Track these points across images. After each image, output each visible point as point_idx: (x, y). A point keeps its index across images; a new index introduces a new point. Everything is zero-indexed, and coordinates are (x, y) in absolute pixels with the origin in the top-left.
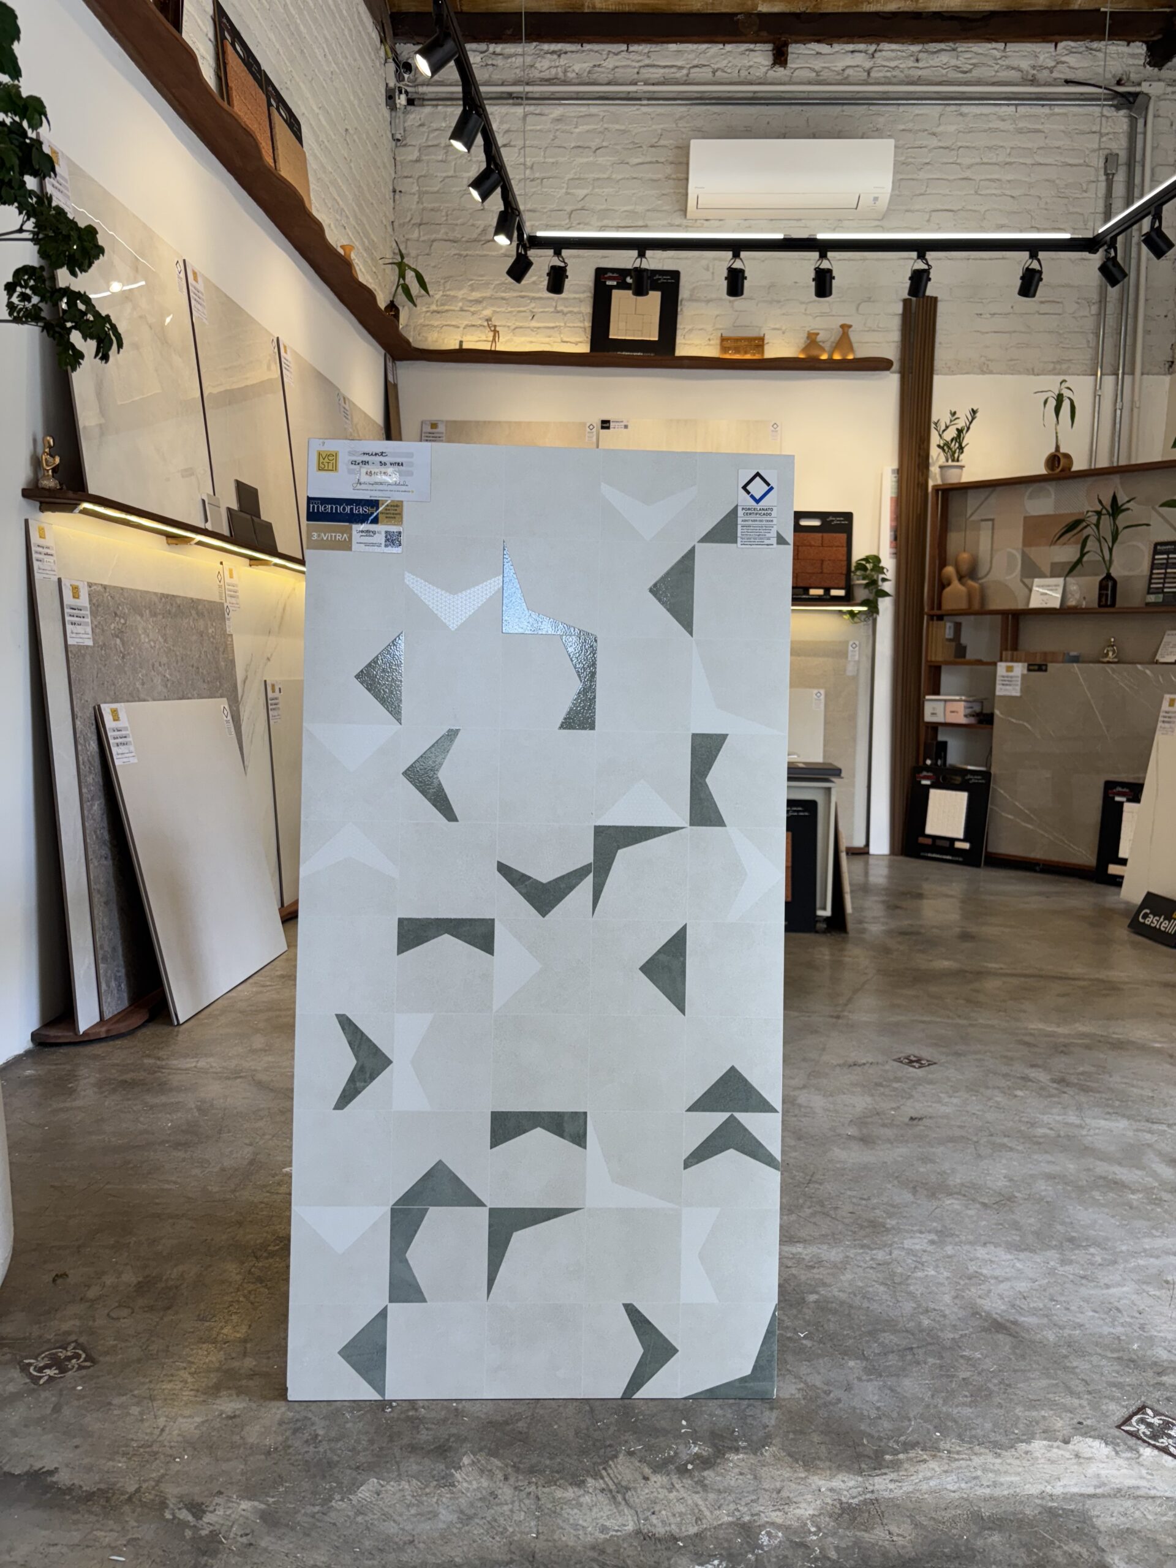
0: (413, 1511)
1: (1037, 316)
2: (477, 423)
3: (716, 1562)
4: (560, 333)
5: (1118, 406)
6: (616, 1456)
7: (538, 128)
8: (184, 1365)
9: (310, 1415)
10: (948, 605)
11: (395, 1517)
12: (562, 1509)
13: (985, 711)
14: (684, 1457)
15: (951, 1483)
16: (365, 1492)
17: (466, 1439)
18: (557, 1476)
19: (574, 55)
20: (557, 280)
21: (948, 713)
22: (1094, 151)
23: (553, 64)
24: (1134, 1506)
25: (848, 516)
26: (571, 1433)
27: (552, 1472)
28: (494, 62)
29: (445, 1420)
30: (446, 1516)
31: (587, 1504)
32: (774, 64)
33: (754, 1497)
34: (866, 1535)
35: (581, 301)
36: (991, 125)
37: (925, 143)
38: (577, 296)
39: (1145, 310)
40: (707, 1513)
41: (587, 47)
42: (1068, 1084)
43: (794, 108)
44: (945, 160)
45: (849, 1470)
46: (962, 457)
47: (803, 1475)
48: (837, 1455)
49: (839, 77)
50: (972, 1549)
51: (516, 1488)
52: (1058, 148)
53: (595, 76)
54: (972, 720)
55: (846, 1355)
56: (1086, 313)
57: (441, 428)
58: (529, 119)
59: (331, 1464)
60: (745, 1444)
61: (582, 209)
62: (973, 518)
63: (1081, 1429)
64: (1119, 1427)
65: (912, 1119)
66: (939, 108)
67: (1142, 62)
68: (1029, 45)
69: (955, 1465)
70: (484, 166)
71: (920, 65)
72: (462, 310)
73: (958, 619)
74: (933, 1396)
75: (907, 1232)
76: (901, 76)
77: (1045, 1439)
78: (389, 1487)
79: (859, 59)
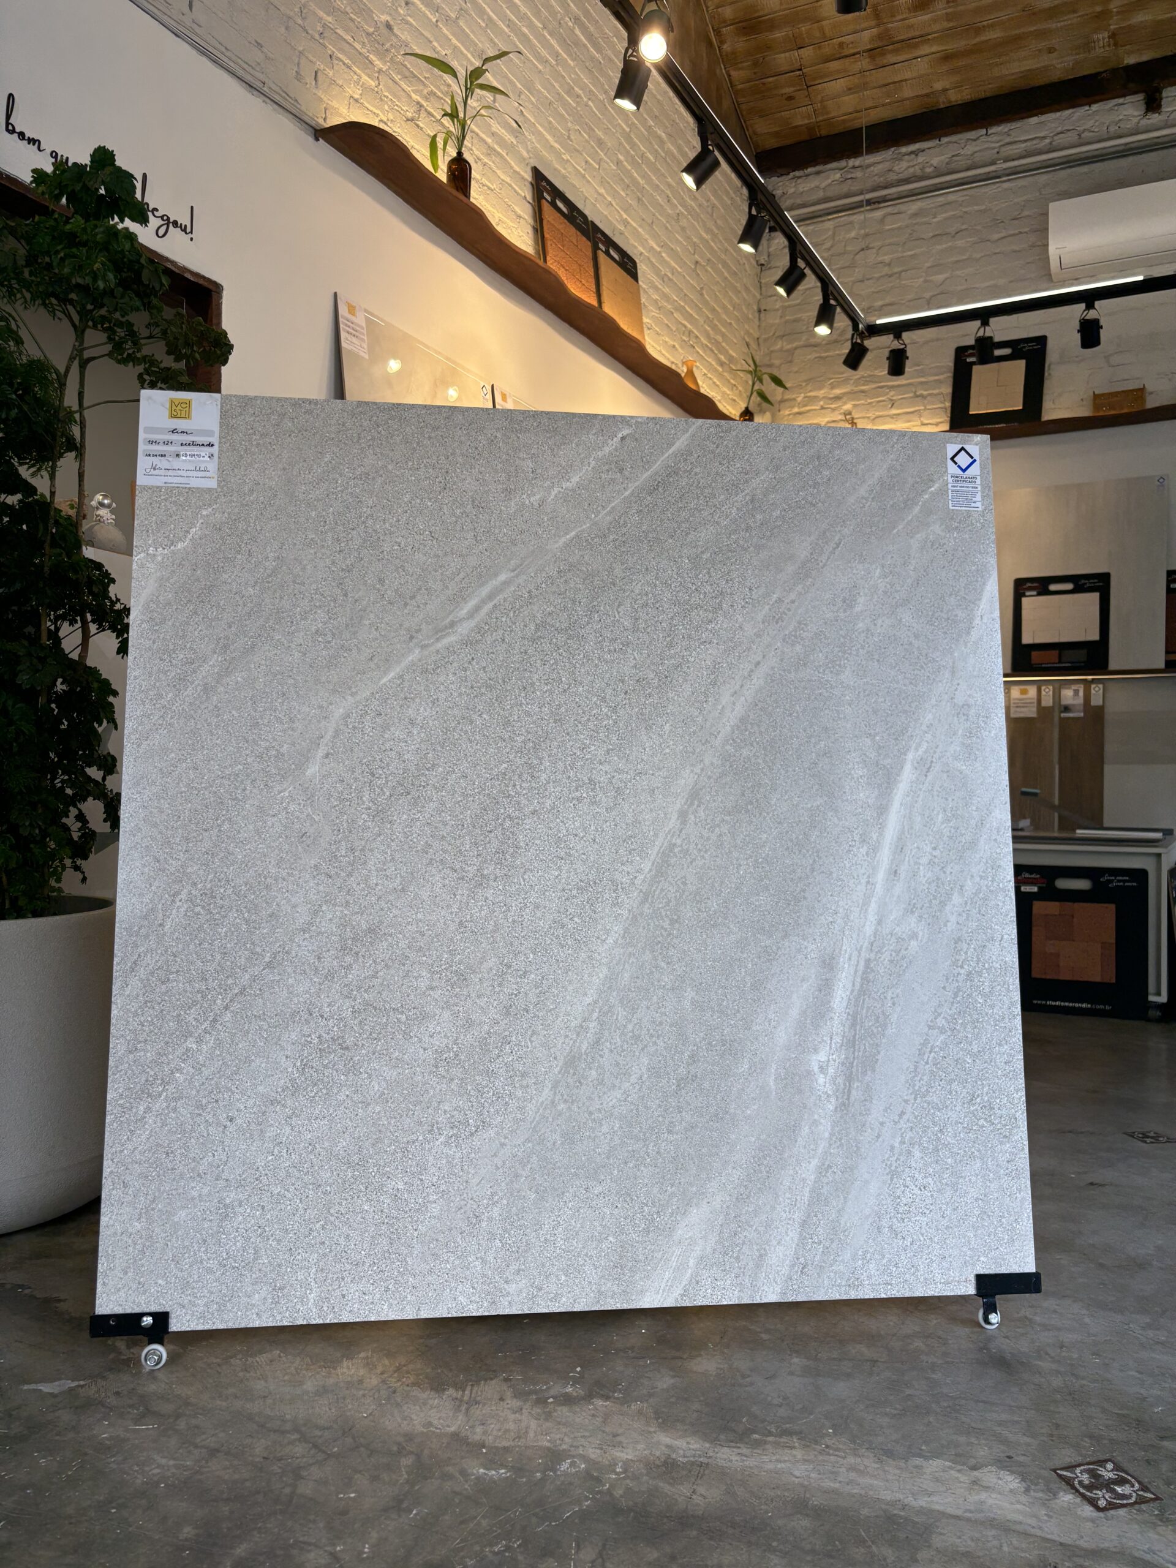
0: (286, 1378)
3: (503, 1471)
4: (920, 416)
6: (492, 1379)
7: (896, 226)
11: (270, 1380)
12: (407, 1403)
14: (553, 1392)
15: (800, 1470)
16: (262, 1359)
18: (427, 1381)
19: (931, 151)
20: (897, 363)
23: (911, 164)
24: (994, 1537)
27: (425, 1377)
28: (853, 175)
30: (309, 1386)
31: (432, 1405)
32: (1146, 113)
34: (668, 1487)
35: (940, 382)
38: (936, 378)
41: (945, 140)
47: (653, 1430)
48: (703, 1423)
50: (767, 1525)
51: (384, 1382)
53: (953, 166)
55: (796, 1352)
58: (888, 219)
60: (620, 1396)
61: (942, 293)
63: (1006, 1463)
64: (1055, 1471)
69: (821, 1458)
70: (790, 263)
74: (858, 1401)
77: (951, 1461)
78: (284, 1359)
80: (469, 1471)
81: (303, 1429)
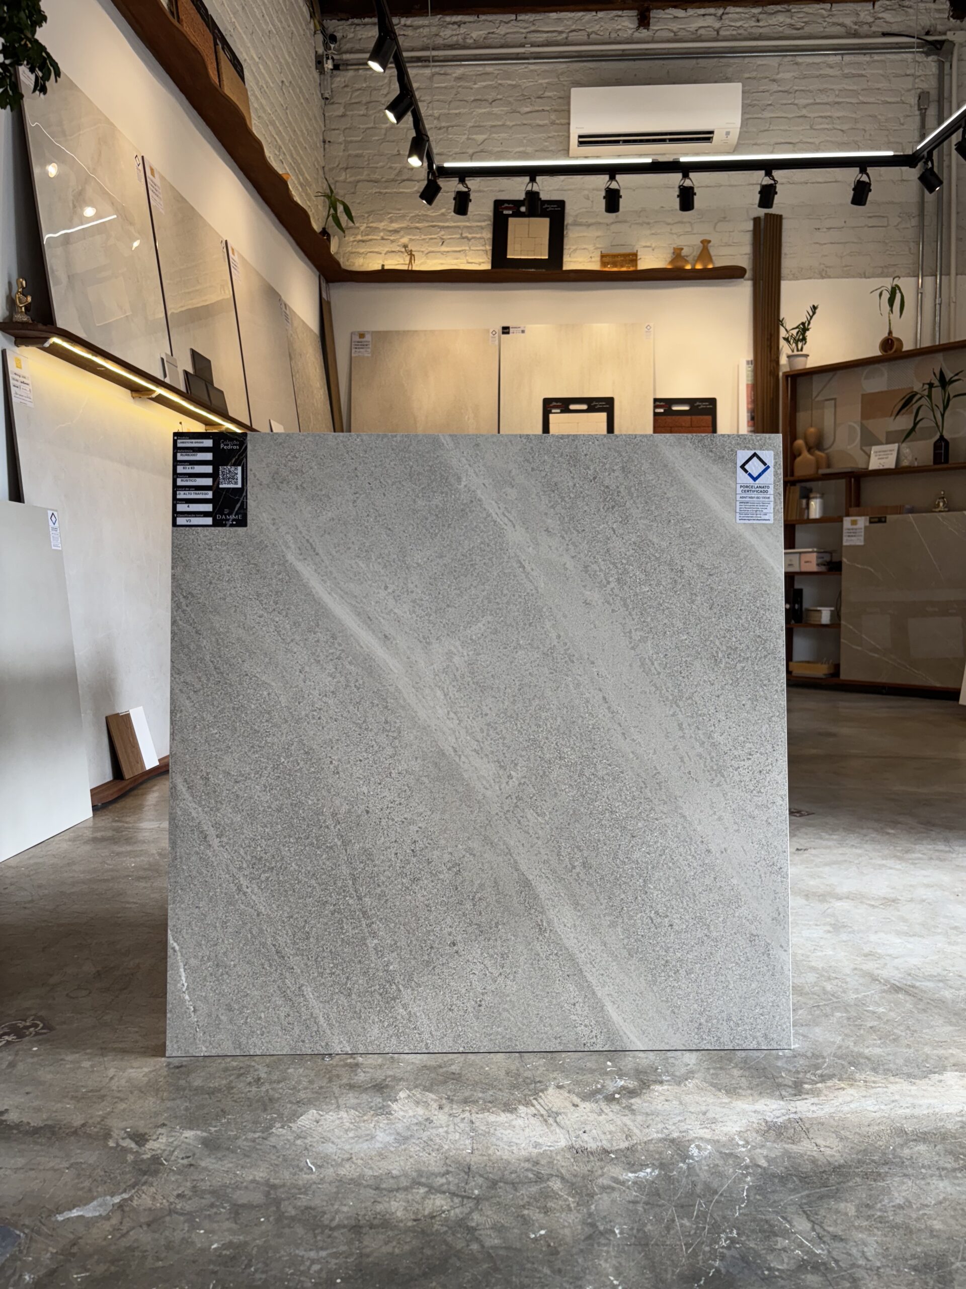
0: (351, 1134)
1: (866, 228)
2: (398, 333)
3: (649, 1170)
4: (466, 256)
5: (937, 302)
6: (546, 1089)
7: (443, 85)
8: (136, 1029)
9: (253, 1064)
10: (800, 472)
11: (336, 1141)
12: (495, 1130)
13: (835, 559)
14: (611, 1089)
15: (869, 1106)
16: (304, 1121)
17: (401, 1079)
18: (490, 1105)
19: (472, 25)
20: (462, 204)
21: (803, 563)
22: (909, 90)
23: (454, 33)
25: (713, 402)
26: (502, 1073)
27: (485, 1102)
28: (406, 33)
29: (381, 1066)
30: (383, 1138)
31: (520, 1126)
32: (639, 27)
33: (680, 1118)
34: (794, 1147)
35: (482, 228)
36: (822, 72)
37: (766, 88)
38: (479, 224)
39: (957, 219)
40: (636, 1131)
41: (483, 17)
42: (934, 825)
43: (657, 62)
44: (784, 102)
45: (771, 1096)
46: (805, 347)
47: (726, 1100)
48: (757, 1085)
49: (693, 36)
50: (900, 1157)
51: (450, 1115)
52: (878, 89)
53: (489, 42)
54: (823, 569)
56: (909, 226)
57: (368, 338)
58: (436, 78)
59: (270, 1099)
60: (668, 1078)
61: (482, 151)
62: (817, 399)
65: (798, 850)
66: (778, 59)
67: (946, 16)
68: (852, 4)
69: (872, 1091)
70: (398, 92)
71: (761, 24)
72: (383, 239)
73: (808, 485)
74: (843, 1040)
75: (805, 925)
76: (745, 33)
77: (956, 1071)
78: (327, 1116)
79: (710, 21)
80: (621, 1178)
81: (423, 1180)
